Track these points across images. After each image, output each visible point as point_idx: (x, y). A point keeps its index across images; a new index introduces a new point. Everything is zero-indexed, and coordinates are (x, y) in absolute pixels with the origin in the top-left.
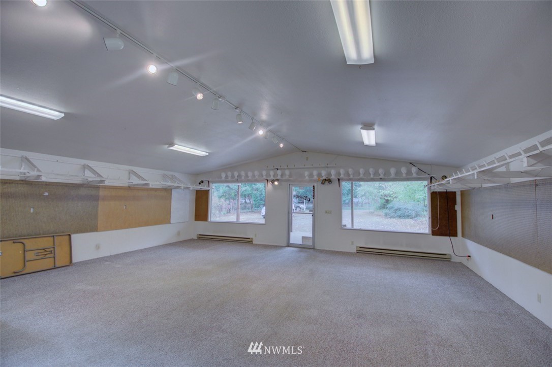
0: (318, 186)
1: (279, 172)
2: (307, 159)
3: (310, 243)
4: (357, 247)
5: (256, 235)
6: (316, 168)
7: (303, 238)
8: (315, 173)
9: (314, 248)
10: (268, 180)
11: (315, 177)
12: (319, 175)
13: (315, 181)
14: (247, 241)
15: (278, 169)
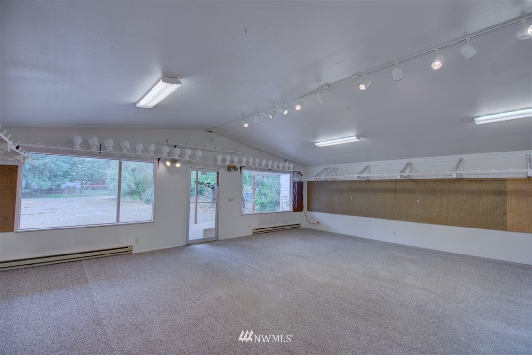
0: (223, 172)
1: (177, 151)
2: (212, 140)
3: (212, 235)
4: (253, 230)
5: (137, 241)
6: (220, 152)
7: (205, 231)
8: (220, 158)
9: (217, 240)
10: (159, 160)
11: (219, 163)
12: (224, 160)
13: (220, 167)
14: (124, 252)
15: (175, 146)
